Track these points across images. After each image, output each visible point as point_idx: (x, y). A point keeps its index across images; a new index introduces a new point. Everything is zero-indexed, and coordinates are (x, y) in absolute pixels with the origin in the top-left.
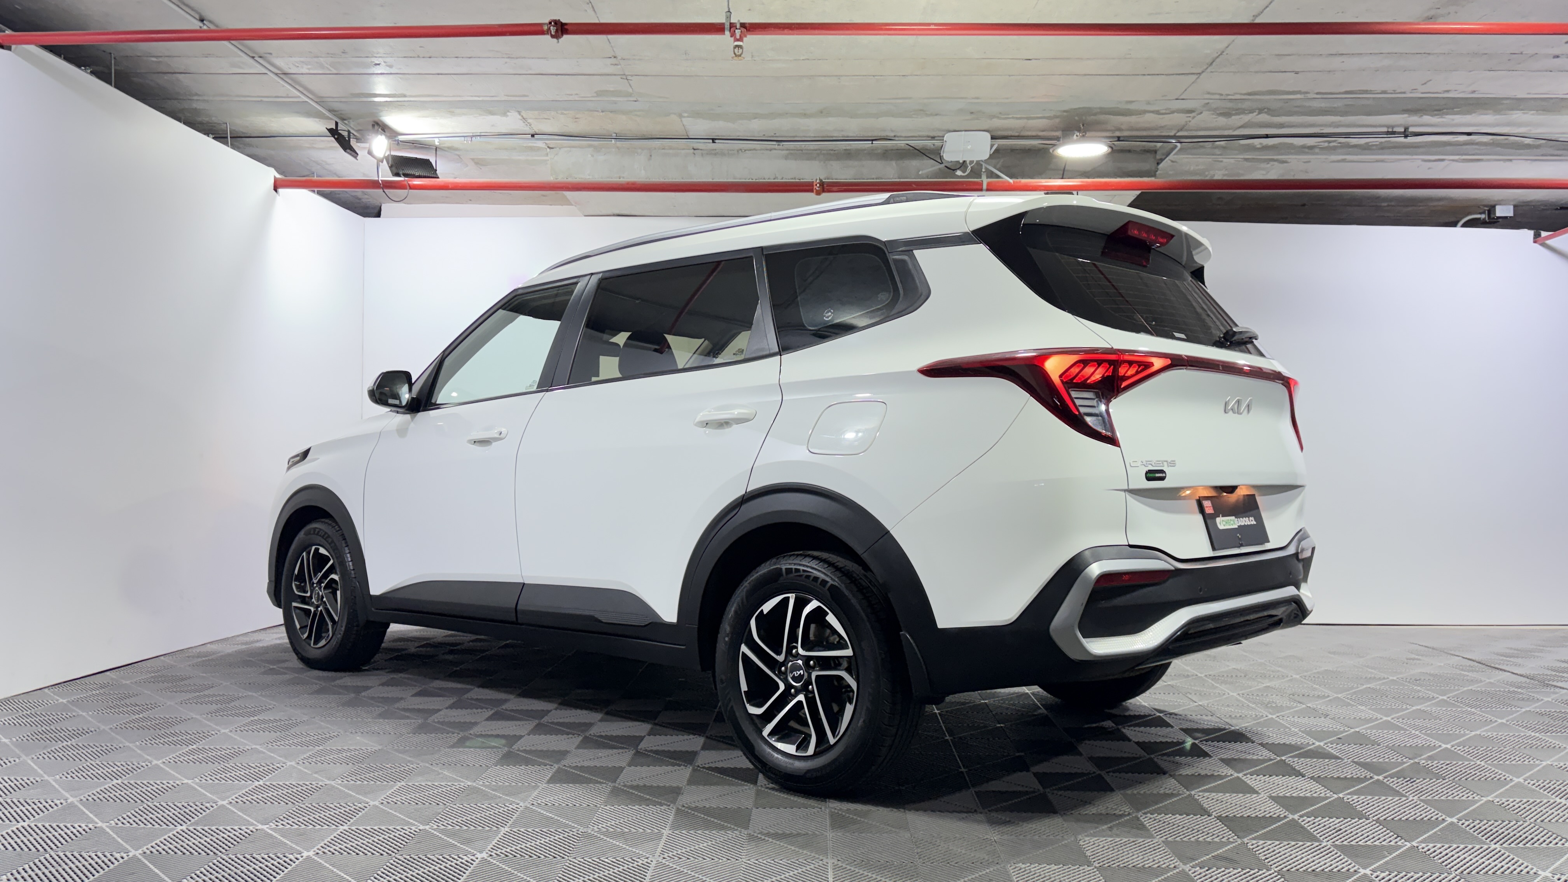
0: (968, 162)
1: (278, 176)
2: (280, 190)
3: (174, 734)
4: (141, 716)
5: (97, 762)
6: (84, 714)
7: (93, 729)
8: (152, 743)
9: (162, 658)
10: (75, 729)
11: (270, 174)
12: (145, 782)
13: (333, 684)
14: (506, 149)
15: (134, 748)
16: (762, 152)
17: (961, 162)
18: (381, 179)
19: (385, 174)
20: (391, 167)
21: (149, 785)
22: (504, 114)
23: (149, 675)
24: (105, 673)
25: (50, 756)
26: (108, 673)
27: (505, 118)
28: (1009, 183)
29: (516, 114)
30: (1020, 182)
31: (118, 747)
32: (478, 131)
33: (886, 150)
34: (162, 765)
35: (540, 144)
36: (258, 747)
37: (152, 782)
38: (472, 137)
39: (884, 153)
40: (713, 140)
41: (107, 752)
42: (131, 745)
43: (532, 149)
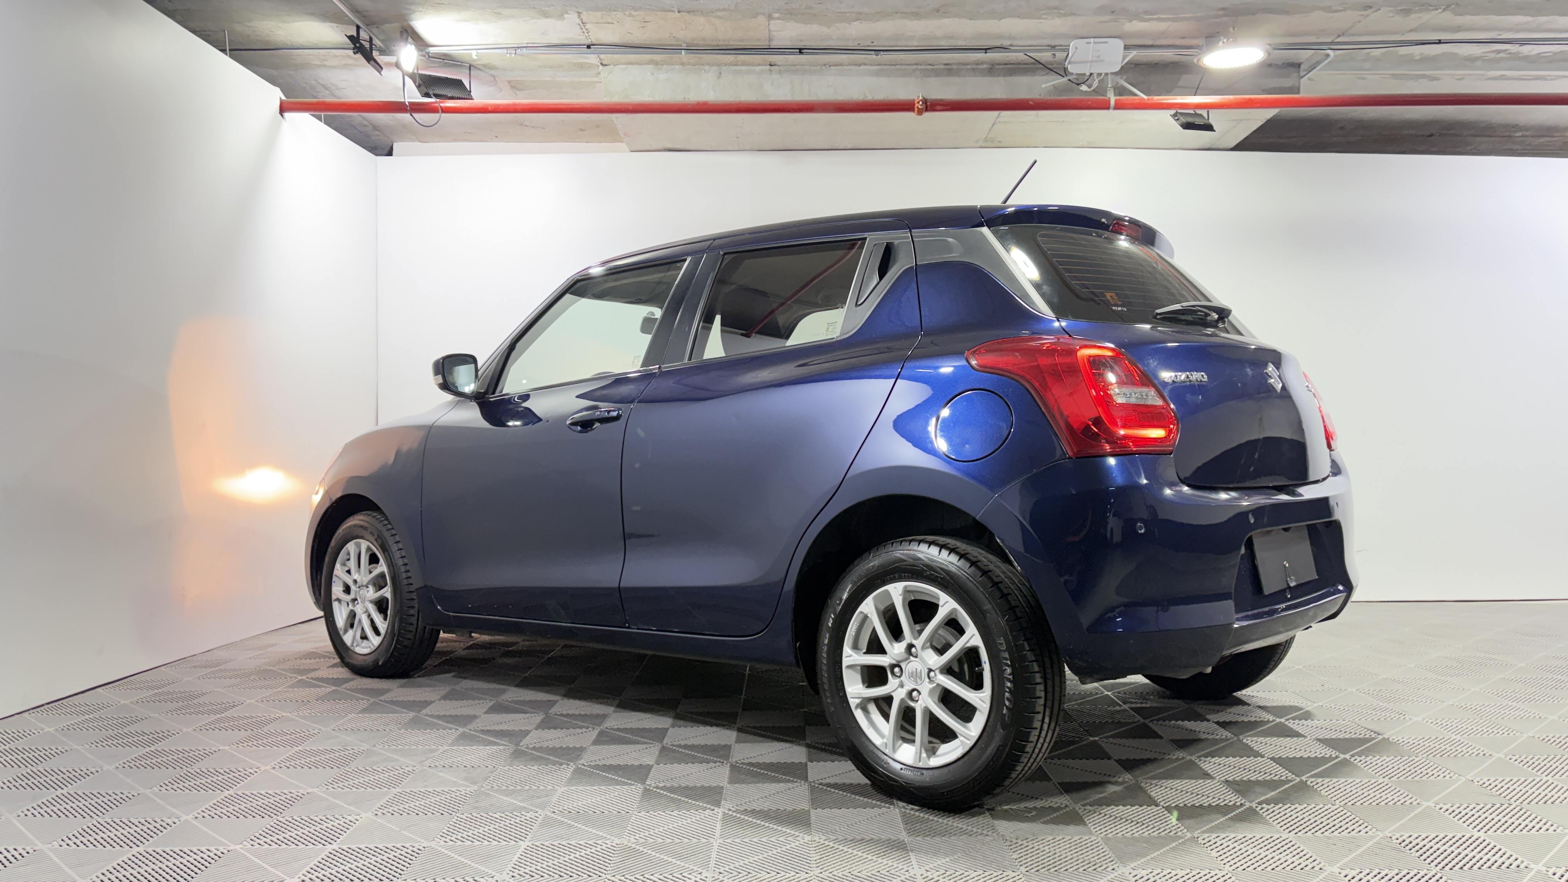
0: (1095, 75)
1: (284, 98)
2: (286, 115)
3: (202, 774)
4: (153, 748)
5: (106, 819)
6: (79, 748)
7: (93, 770)
8: (175, 788)
9: (163, 668)
10: (71, 770)
11: (276, 95)
12: (177, 850)
13: (382, 698)
14: (551, 67)
15: (152, 796)
16: (850, 67)
17: (1088, 74)
18: (407, 101)
19: (413, 95)
20: (419, 87)
21: (182, 854)
22: (561, 17)
23: (151, 692)
24: (97, 690)
25: (42, 812)
26: (100, 690)
27: (560, 22)
28: (1143, 99)
29: (576, 15)
30: (1152, 99)
31: (130, 796)
32: (524, 42)
33: (993, 65)
34: (195, 822)
35: (592, 59)
36: (316, 790)
37: (185, 850)
38: (516, 48)
39: (991, 68)
40: (801, 51)
41: (118, 802)
42: (147, 792)
43: (581, 66)
